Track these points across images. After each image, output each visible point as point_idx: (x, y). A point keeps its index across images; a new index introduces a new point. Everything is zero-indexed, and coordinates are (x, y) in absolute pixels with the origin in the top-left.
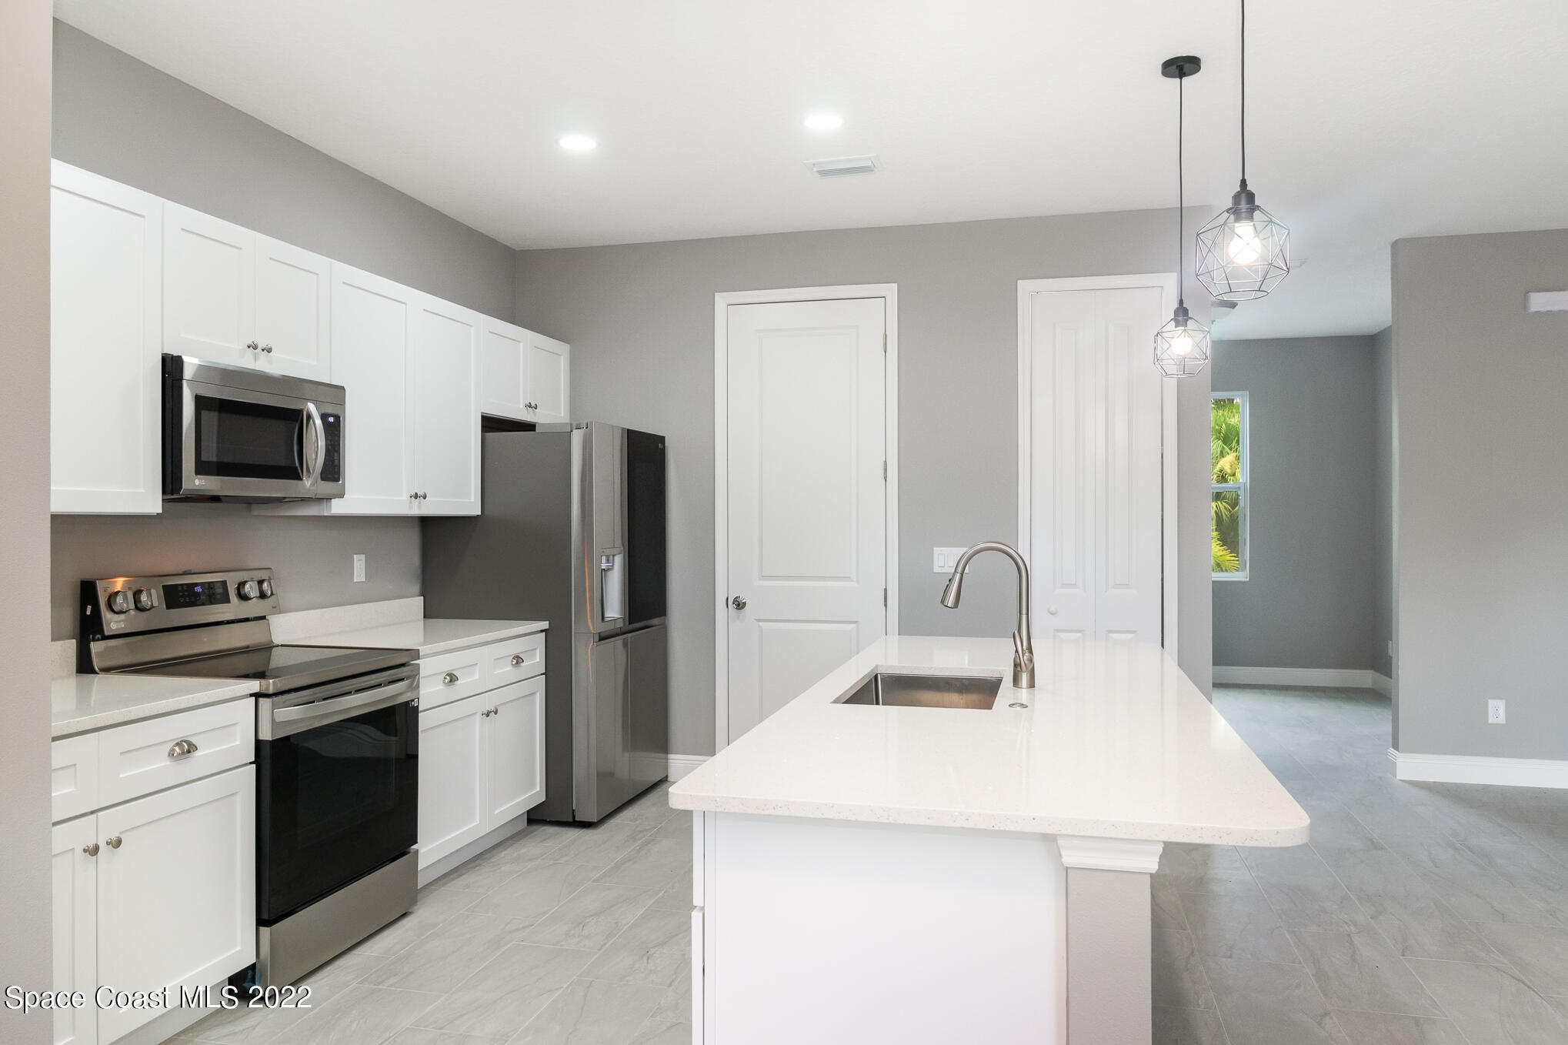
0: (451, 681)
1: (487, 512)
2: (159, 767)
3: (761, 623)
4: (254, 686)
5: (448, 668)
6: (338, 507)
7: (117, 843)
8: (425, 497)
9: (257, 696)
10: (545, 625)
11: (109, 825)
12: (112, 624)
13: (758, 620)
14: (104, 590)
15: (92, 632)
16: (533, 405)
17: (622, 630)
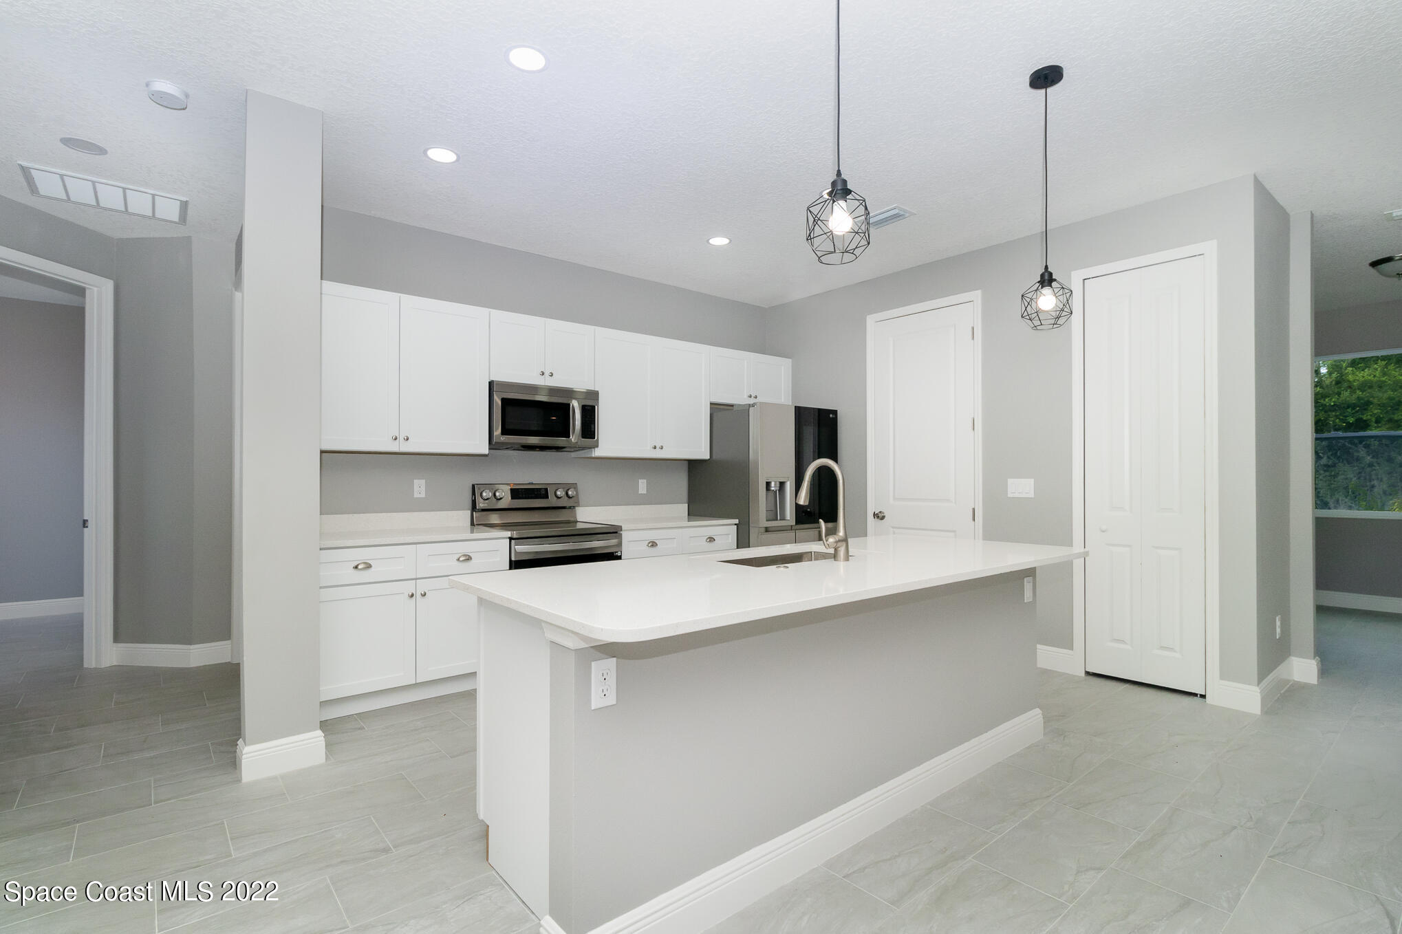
0: (652, 545)
1: (714, 457)
2: (451, 565)
3: (895, 530)
4: (509, 534)
5: (652, 539)
6: (597, 453)
7: (424, 595)
8: (662, 448)
9: (511, 539)
10: (736, 521)
11: (422, 586)
12: (481, 504)
13: (893, 527)
14: (479, 489)
15: (474, 507)
16: (753, 395)
17: (793, 528)
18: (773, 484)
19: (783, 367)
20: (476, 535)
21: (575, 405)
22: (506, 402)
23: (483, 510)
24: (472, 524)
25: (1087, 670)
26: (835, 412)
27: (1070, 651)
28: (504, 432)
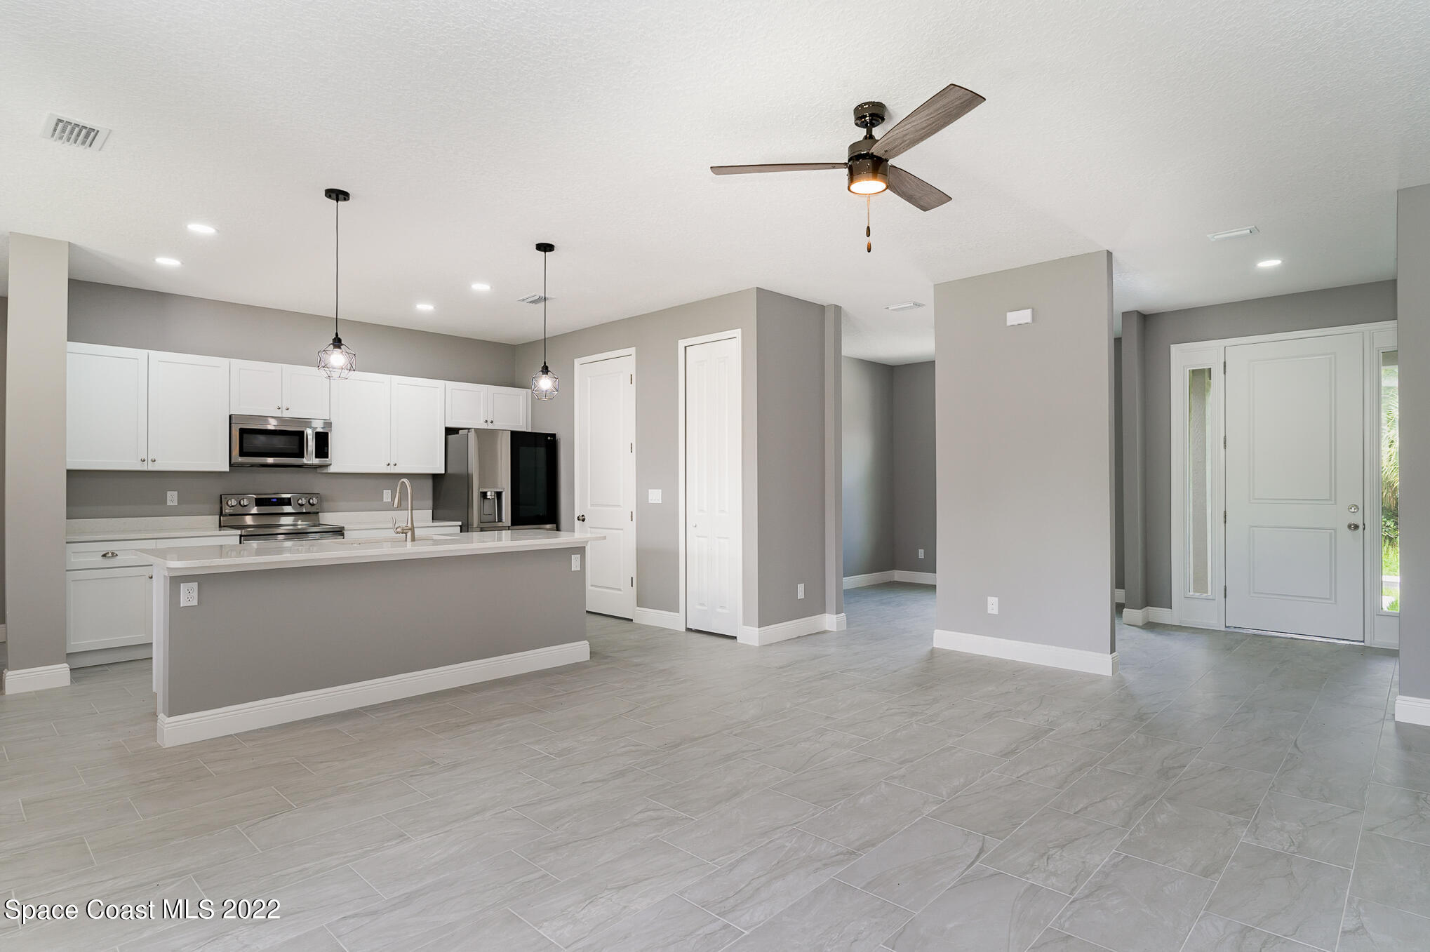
1: (449, 471)
4: (239, 532)
6: (332, 469)
8: (395, 465)
9: (240, 536)
10: (460, 523)
12: (227, 510)
13: (591, 528)
14: (226, 498)
15: (221, 514)
16: (489, 421)
17: (510, 528)
18: (489, 494)
19: (521, 397)
20: (223, 532)
21: (309, 433)
22: (243, 432)
23: (231, 515)
24: (220, 526)
25: (688, 627)
26: (554, 435)
27: (676, 614)
28: (242, 454)
